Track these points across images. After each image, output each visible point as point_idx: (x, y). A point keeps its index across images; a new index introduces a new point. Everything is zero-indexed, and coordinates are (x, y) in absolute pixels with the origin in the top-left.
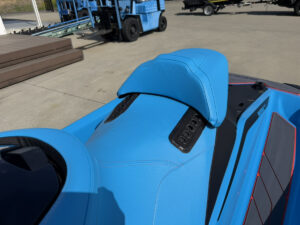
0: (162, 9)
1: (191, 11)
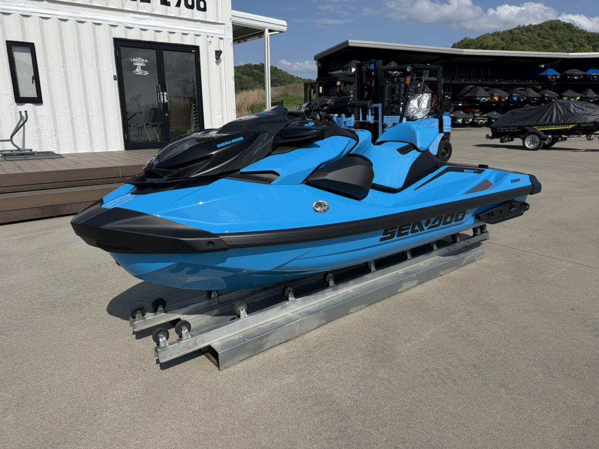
1: (502, 141)
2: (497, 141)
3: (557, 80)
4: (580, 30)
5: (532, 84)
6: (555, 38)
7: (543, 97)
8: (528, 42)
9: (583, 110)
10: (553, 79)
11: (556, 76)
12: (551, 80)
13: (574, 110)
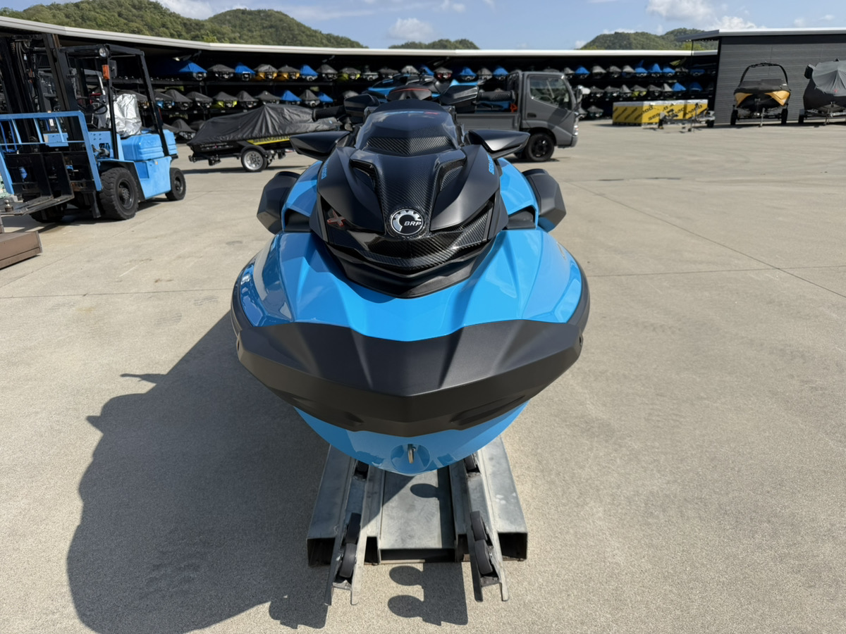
0: (171, 152)
1: (211, 164)
2: (204, 164)
3: (204, 80)
4: (171, 13)
5: (174, 83)
6: (142, 20)
7: (194, 102)
8: (108, 24)
9: (299, 116)
10: (199, 77)
11: (202, 73)
12: (198, 79)
13: (289, 116)
